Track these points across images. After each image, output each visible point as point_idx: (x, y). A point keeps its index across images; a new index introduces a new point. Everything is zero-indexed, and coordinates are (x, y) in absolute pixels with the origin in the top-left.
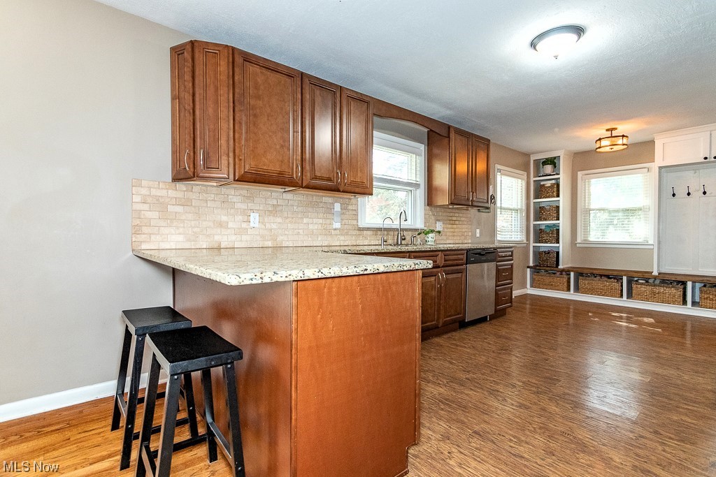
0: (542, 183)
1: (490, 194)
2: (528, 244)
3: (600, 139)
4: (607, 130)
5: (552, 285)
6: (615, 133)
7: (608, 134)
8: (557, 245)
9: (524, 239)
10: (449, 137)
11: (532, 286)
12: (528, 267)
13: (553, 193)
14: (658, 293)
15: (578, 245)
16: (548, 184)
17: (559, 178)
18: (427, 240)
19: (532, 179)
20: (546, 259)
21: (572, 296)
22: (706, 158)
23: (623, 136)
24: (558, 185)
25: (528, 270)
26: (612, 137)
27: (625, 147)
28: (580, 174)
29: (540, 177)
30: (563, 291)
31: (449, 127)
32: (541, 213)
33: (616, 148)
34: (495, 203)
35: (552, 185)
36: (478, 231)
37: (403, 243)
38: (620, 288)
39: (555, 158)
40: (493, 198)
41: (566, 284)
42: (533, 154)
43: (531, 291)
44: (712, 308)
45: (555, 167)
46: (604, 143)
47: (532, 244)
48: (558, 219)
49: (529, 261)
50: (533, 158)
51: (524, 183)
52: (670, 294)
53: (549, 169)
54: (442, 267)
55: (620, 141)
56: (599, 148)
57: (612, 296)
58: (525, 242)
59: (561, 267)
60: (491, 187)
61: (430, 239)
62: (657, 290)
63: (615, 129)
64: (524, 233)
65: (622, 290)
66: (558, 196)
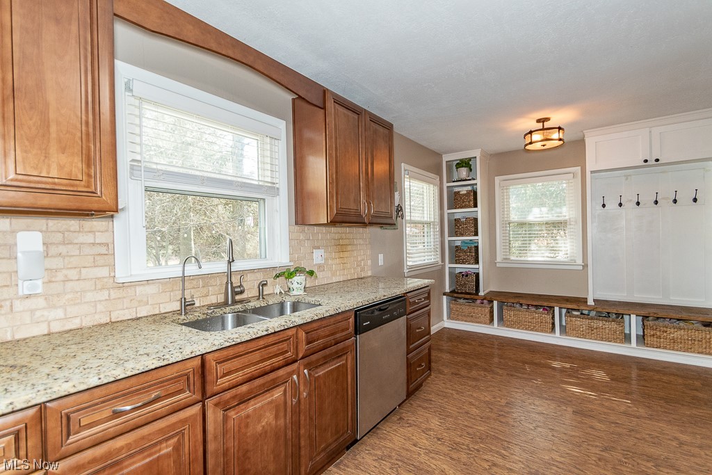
0: (456, 189)
1: (396, 204)
2: (443, 266)
3: (531, 132)
4: (539, 121)
5: (472, 316)
6: (547, 125)
7: (540, 126)
8: (476, 266)
9: (439, 259)
10: (324, 108)
11: (450, 317)
12: (444, 294)
13: (469, 202)
14: (597, 328)
15: (498, 265)
16: (464, 191)
17: (476, 184)
18: (291, 286)
19: (446, 185)
20: (465, 284)
21: (496, 330)
22: (646, 161)
23: (560, 128)
24: (475, 193)
25: (445, 297)
26: (543, 129)
27: (561, 142)
28: (497, 179)
29: (454, 182)
30: (485, 323)
31: (325, 91)
32: (457, 227)
33: (549, 144)
34: (402, 217)
35: (469, 192)
36: (381, 257)
37: (238, 297)
38: (551, 321)
39: (470, 159)
40: (400, 209)
41: (488, 315)
42: (446, 153)
43: (448, 324)
44: (659, 347)
45: (471, 170)
46: (536, 137)
47: (448, 265)
48: (476, 234)
49: (444, 288)
50: (446, 158)
51: (437, 189)
52: (610, 330)
53: (463, 172)
54: (302, 358)
55: (555, 135)
56: (531, 143)
57: (542, 331)
58: (440, 263)
59: (481, 293)
60: (397, 195)
61: (295, 286)
62: (595, 324)
63: (548, 119)
64: (439, 253)
65: (553, 324)
66: (476, 206)
